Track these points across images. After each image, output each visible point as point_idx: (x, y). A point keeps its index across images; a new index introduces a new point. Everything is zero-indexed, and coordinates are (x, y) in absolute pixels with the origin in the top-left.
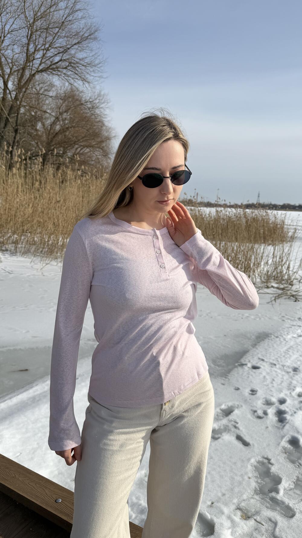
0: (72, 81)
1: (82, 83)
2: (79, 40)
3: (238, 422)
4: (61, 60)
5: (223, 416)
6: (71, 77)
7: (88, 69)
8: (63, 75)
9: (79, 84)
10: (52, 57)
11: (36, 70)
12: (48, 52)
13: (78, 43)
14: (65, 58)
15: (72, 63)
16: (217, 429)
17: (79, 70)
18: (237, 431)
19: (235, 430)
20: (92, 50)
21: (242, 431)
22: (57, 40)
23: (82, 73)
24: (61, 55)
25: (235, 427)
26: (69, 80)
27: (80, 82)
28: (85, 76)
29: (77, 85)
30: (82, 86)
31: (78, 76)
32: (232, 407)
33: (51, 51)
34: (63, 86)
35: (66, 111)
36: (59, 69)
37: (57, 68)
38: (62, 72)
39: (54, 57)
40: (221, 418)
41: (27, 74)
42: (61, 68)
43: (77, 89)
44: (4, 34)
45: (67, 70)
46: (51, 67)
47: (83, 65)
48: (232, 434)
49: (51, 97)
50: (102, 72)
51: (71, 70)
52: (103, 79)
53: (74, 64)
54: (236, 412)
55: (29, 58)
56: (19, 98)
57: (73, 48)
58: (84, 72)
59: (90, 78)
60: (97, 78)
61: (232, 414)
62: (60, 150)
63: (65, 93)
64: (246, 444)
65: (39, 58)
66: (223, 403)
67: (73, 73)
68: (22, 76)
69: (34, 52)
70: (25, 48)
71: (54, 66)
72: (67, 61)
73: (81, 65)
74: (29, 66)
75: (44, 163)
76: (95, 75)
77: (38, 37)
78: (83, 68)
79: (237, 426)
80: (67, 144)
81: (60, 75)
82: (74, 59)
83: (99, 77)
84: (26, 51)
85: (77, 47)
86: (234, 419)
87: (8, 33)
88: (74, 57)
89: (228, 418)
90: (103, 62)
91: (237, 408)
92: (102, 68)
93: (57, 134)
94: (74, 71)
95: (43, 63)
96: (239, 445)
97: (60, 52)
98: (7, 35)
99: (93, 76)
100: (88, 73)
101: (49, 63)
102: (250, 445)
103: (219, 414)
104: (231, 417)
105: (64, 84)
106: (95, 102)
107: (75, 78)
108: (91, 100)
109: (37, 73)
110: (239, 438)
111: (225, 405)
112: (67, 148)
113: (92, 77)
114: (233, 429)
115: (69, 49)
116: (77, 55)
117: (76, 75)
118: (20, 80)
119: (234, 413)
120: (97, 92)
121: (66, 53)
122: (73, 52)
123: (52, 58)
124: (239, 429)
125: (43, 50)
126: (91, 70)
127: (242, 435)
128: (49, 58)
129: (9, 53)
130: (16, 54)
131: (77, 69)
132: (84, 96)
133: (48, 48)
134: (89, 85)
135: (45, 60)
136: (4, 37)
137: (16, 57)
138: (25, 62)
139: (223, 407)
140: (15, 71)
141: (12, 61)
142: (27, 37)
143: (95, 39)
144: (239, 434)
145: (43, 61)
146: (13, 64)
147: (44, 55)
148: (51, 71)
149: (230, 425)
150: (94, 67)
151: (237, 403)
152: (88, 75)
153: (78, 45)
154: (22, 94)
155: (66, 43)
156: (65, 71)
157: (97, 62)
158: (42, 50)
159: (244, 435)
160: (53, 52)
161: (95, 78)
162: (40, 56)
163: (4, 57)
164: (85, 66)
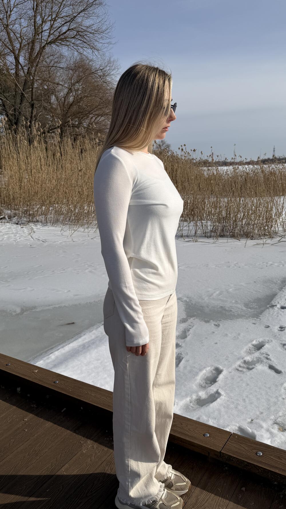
0: (81, 50)
1: (92, 52)
2: (85, 7)
3: (269, 354)
4: (69, 30)
5: (254, 350)
6: (79, 47)
7: (96, 36)
8: (72, 45)
9: (88, 52)
10: (59, 27)
11: (46, 42)
12: (55, 22)
13: (84, 10)
14: (72, 28)
15: (79, 32)
16: (250, 361)
17: (88, 39)
18: (269, 361)
19: (267, 361)
20: (98, 16)
21: (274, 361)
22: (62, 9)
23: (91, 41)
24: (69, 25)
25: (267, 359)
26: (79, 49)
27: (90, 51)
28: (94, 44)
29: (86, 53)
30: (92, 55)
31: (87, 45)
32: (262, 342)
33: (58, 21)
34: (72, 57)
35: (78, 82)
36: (68, 39)
37: (65, 38)
38: (71, 42)
39: (61, 28)
40: (254, 352)
41: (37, 47)
42: (69, 38)
43: (87, 57)
44: (10, 9)
45: (75, 39)
46: (59, 38)
47: (91, 33)
48: (265, 364)
49: (62, 68)
50: (110, 38)
51: (79, 39)
52: (111, 46)
53: (82, 32)
54: (267, 346)
55: (37, 31)
56: (32, 73)
57: (79, 15)
58: (93, 40)
59: (98, 45)
60: (106, 45)
61: (263, 348)
62: (76, 121)
63: (74, 63)
64: (278, 372)
65: (47, 30)
66: (254, 339)
67: (82, 41)
68: (32, 49)
69: (42, 23)
70: (33, 20)
71: (62, 37)
72: (75, 29)
73: (89, 33)
74: (38, 39)
75: (62, 135)
76: (103, 42)
77: (44, 8)
78: (91, 35)
79: (269, 357)
80: (82, 114)
81: (69, 45)
82: (81, 27)
83: (108, 43)
84: (33, 24)
85: (83, 14)
86: (265, 352)
87: (14, 7)
88: (81, 26)
89: (259, 351)
90: (109, 28)
91: (268, 343)
92: (110, 34)
93: (71, 105)
94: (83, 40)
95: (51, 34)
96: (272, 373)
97: (67, 21)
98: (13, 9)
99: (101, 43)
100: (96, 41)
101: (56, 33)
102: (282, 373)
103: (251, 349)
104: (263, 350)
105: (73, 54)
106: (105, 69)
107: (84, 47)
108: (101, 68)
109: (47, 45)
110: (271, 367)
111: (256, 341)
112: (82, 118)
113: (101, 45)
114: (265, 360)
115: (75, 17)
116: (83, 23)
117: (85, 44)
118: (31, 54)
119: (265, 347)
120: (107, 59)
121: (73, 22)
122: (79, 20)
123: (60, 29)
124: (270, 360)
125: (51, 20)
126: (99, 37)
127: (274, 365)
128: (57, 28)
129: (17, 27)
130: (24, 28)
131: (85, 37)
132: (94, 64)
133: (55, 18)
134: (99, 52)
135: (53, 31)
136: (11, 11)
137: (24, 31)
138: (34, 35)
139: (254, 342)
140: (25, 46)
141: (20, 35)
142: (33, 9)
143: (101, 4)
144: (272, 364)
145: (52, 32)
146: (22, 38)
147: (52, 26)
148: (60, 42)
149: (262, 357)
150: (102, 34)
151: (267, 339)
152: (97, 42)
153: (84, 12)
154: (34, 68)
155: (72, 12)
156: (73, 40)
157: (104, 28)
158: (49, 21)
159: (276, 365)
160: (60, 22)
161: (104, 45)
162: (48, 28)
163: (13, 32)
164: (93, 33)
